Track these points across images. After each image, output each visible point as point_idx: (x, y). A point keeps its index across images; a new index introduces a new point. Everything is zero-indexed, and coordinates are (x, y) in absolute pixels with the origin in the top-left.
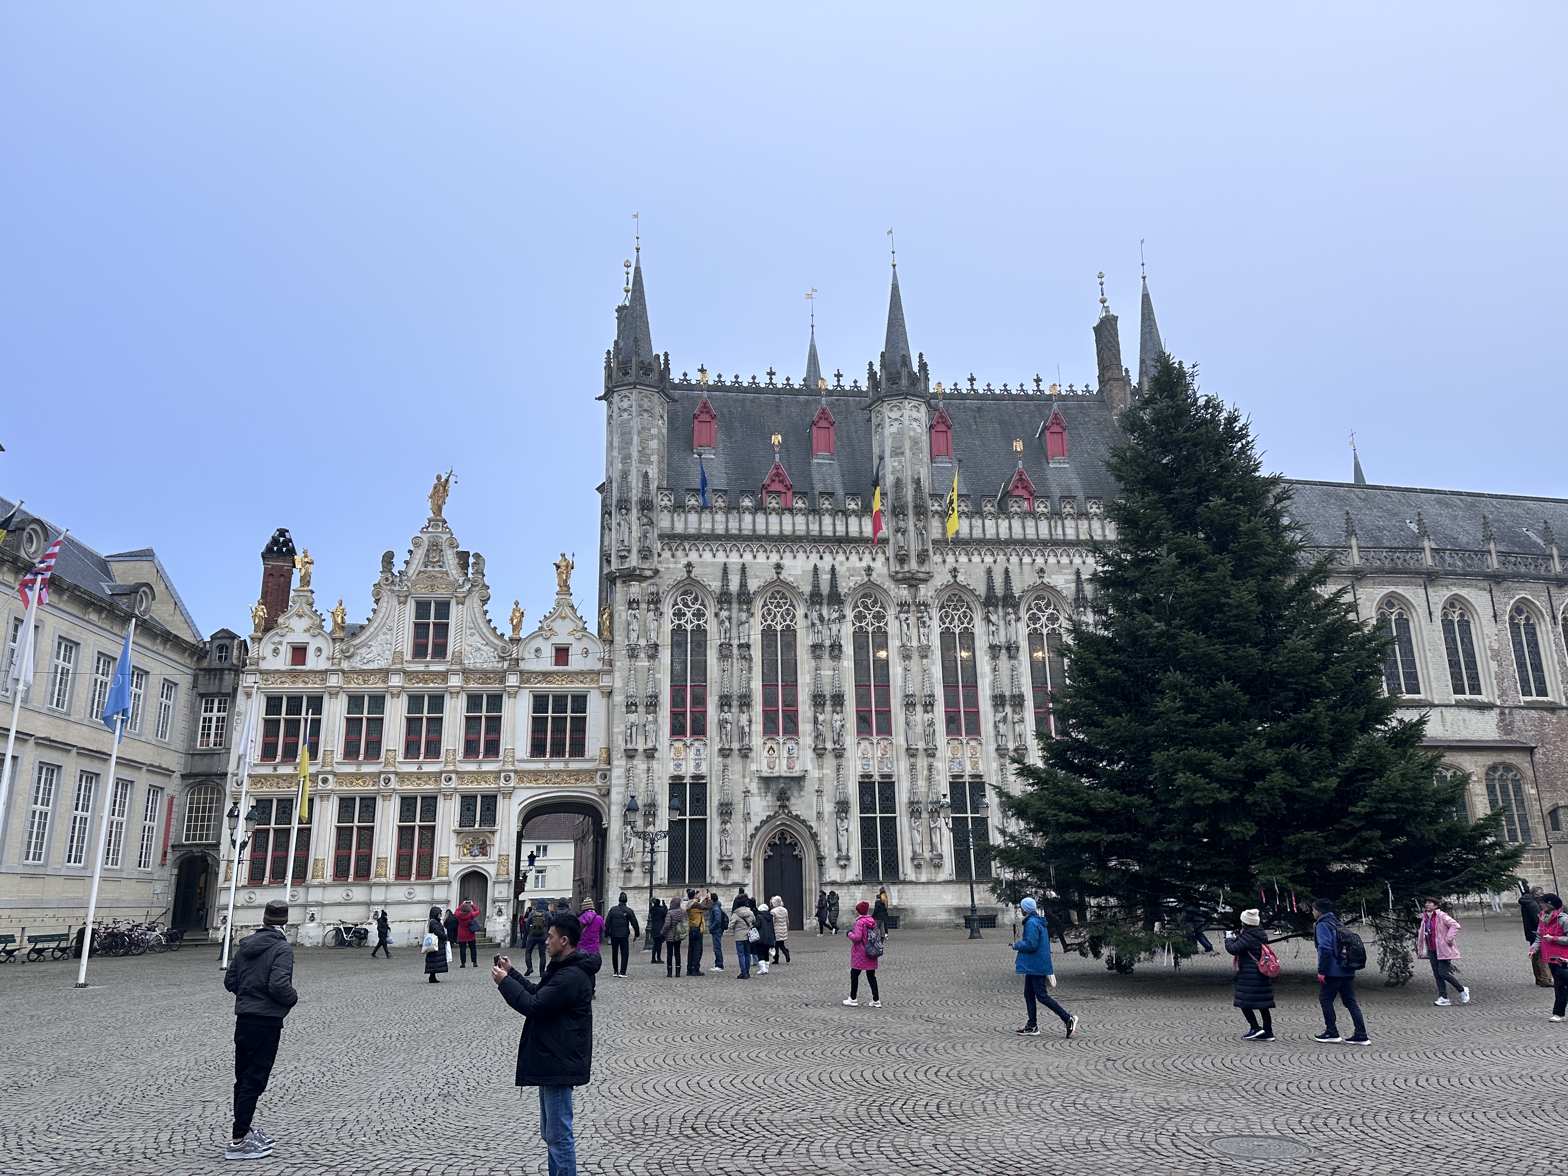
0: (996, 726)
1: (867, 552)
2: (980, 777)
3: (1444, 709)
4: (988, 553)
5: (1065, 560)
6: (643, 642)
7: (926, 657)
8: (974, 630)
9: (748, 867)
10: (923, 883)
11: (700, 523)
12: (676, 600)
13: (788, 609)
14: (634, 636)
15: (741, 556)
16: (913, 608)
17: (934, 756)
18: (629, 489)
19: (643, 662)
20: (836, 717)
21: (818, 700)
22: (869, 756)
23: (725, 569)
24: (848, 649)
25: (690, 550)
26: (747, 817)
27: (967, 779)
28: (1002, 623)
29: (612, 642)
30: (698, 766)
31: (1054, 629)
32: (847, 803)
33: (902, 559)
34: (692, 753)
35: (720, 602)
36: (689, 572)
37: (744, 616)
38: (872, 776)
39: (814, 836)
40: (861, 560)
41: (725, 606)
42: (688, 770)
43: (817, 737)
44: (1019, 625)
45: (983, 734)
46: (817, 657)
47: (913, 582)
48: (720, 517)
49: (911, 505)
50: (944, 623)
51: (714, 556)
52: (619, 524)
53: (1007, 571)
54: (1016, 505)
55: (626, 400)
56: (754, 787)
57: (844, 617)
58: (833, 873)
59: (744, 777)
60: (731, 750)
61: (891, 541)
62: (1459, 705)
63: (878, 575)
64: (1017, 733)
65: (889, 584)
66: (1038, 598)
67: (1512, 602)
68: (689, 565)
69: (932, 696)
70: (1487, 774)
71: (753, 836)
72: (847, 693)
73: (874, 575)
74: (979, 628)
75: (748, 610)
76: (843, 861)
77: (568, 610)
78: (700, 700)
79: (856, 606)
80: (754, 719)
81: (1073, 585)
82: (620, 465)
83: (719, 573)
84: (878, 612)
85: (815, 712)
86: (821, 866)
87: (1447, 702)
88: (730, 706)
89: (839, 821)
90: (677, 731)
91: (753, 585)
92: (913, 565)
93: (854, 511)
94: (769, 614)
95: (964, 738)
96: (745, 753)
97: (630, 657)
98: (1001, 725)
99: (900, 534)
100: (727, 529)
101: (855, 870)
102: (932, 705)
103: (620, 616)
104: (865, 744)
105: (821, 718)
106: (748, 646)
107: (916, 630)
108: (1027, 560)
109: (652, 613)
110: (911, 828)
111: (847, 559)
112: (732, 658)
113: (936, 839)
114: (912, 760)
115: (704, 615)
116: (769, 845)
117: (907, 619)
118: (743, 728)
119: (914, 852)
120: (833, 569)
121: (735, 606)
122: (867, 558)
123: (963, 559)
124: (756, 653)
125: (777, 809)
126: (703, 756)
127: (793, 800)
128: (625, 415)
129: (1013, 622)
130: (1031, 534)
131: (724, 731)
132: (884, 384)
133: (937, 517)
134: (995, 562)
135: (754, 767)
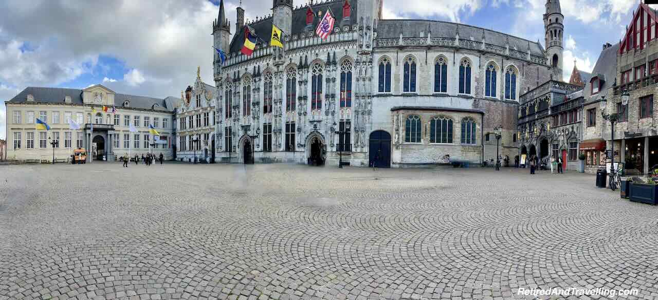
0: (298, 106)
1: (268, 59)
2: (294, 122)
3: (453, 98)
4: (301, 52)
5: (325, 50)
7: (282, 87)
8: (296, 78)
10: (277, 151)
16: (279, 73)
17: (281, 117)
21: (254, 104)
22: (266, 118)
26: (239, 136)
27: (290, 123)
31: (320, 74)
33: (275, 59)
38: (266, 123)
40: (266, 61)
44: (309, 73)
45: (296, 109)
47: (278, 65)
50: (288, 76)
53: (306, 56)
58: (256, 149)
61: (273, 54)
64: (305, 108)
65: (273, 67)
66: (316, 64)
67: (488, 62)
69: (283, 99)
70: (462, 120)
71: (240, 140)
72: (262, 101)
73: (269, 65)
81: (327, 58)
84: (270, 76)
86: (253, 147)
87: (455, 95)
95: (291, 111)
101: (261, 148)
104: (265, 115)
108: (313, 51)
110: (275, 137)
111: (263, 62)
114: (276, 118)
117: (276, 77)
119: (274, 143)
120: (259, 66)
122: (268, 61)
123: (294, 55)
125: (245, 133)
127: (248, 131)
129: (307, 73)
130: (315, 42)
133: (287, 43)
134: (303, 54)
135: (240, 123)
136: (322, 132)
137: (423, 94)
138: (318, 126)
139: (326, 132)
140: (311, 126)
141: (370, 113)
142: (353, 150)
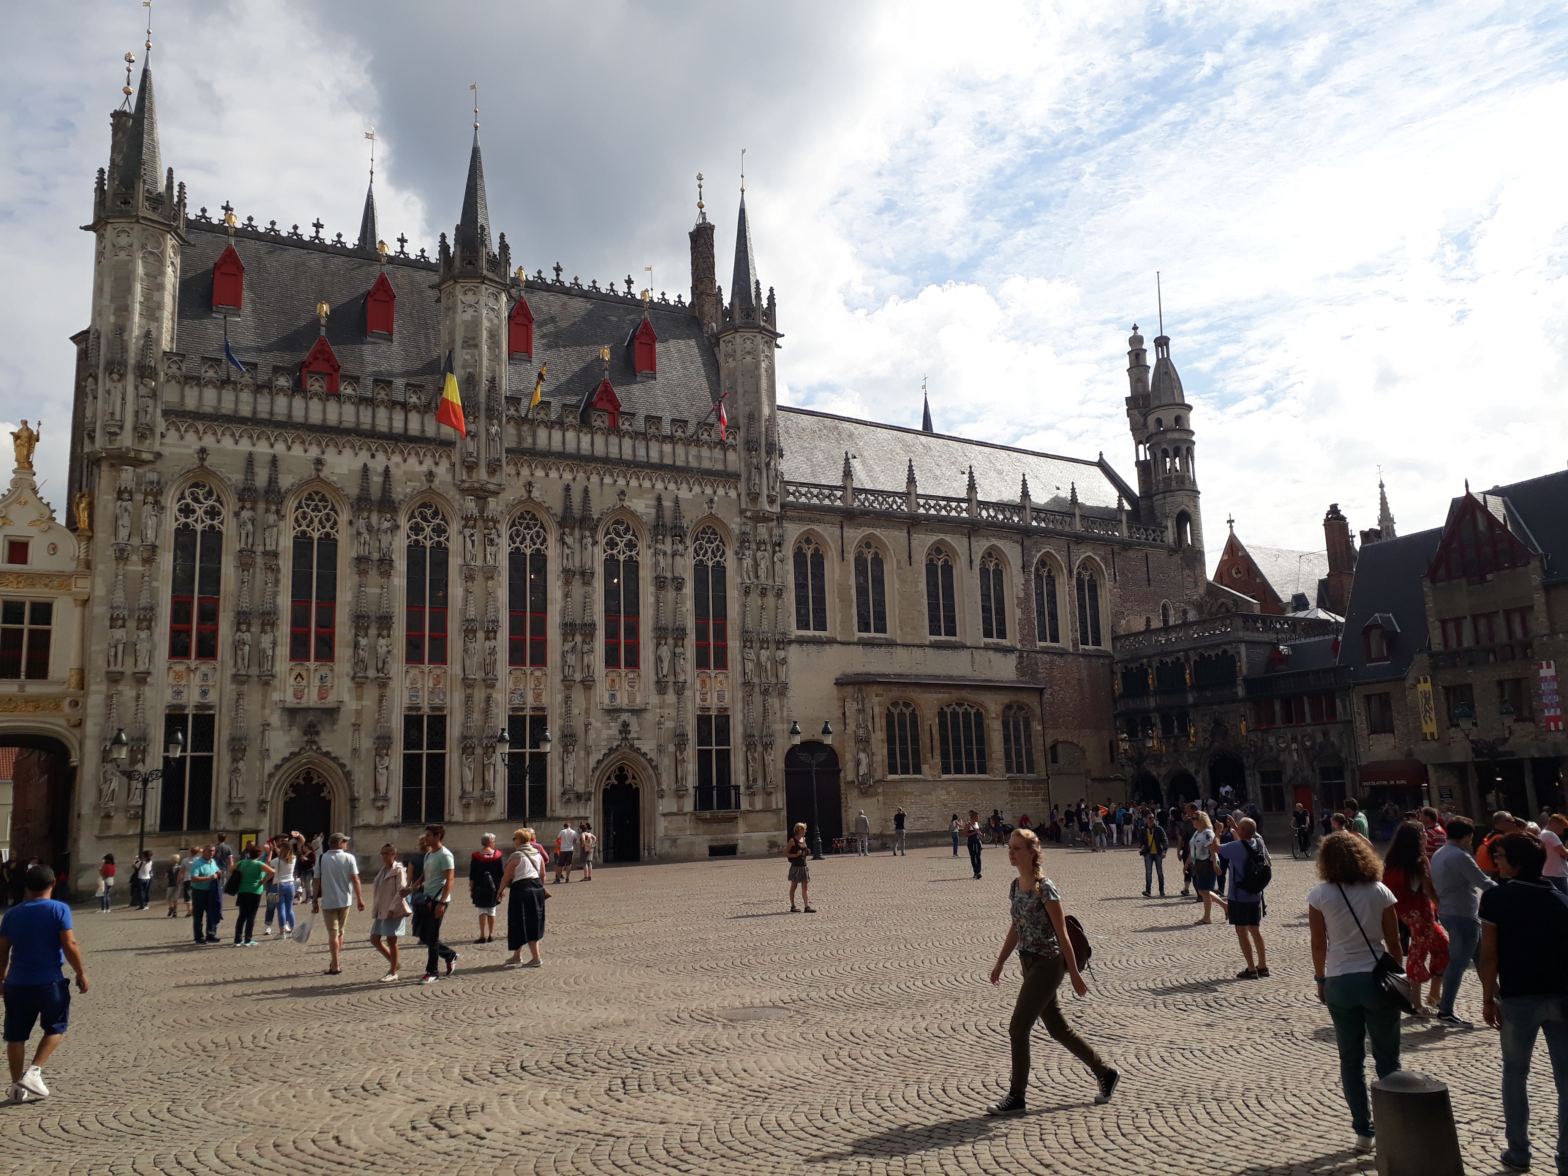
0: (563, 655)
1: (429, 455)
2: (543, 709)
3: (975, 652)
4: (567, 469)
5: (647, 484)
6: (136, 541)
7: (492, 578)
8: (546, 552)
9: (264, 811)
10: (471, 823)
11: (219, 401)
12: (182, 494)
13: (328, 514)
14: (123, 533)
15: (272, 446)
16: (480, 523)
17: (493, 686)
18: (124, 349)
19: (135, 566)
20: (382, 641)
21: (360, 621)
22: (419, 686)
23: (250, 460)
24: (401, 564)
25: (205, 432)
26: (265, 754)
27: (528, 712)
28: (577, 546)
29: (90, 538)
30: (204, 693)
31: (631, 556)
32: (389, 738)
33: (471, 467)
34: (196, 680)
35: (241, 499)
36: (202, 460)
37: (272, 518)
38: (419, 709)
39: (348, 775)
40: (421, 463)
41: (248, 505)
42: (191, 698)
43: (356, 664)
44: (596, 549)
45: (549, 664)
46: (362, 573)
47: (481, 495)
48: (246, 396)
49: (483, 407)
50: (514, 542)
51: (237, 442)
52: (109, 392)
53: (586, 490)
54: (599, 420)
55: (124, 235)
56: (275, 719)
57: (398, 527)
58: (368, 817)
59: (263, 707)
60: (249, 676)
61: (458, 445)
62: (987, 648)
63: (441, 483)
64: (585, 663)
65: (453, 494)
66: (617, 522)
67: (1039, 555)
68: (203, 451)
69: (496, 621)
70: (1004, 712)
71: (271, 775)
72: (396, 614)
73: (437, 482)
74: (552, 551)
75: (278, 512)
76: (380, 801)
77: (27, 494)
78: (210, 615)
79: (412, 516)
80: (279, 640)
81: (653, 511)
82: (112, 319)
83: (242, 464)
84: (439, 525)
85: (356, 635)
86: (353, 807)
87: (977, 645)
88: (249, 625)
89: (378, 759)
90: (178, 651)
91: (285, 481)
92: (482, 474)
93: (415, 407)
94: (304, 518)
95: (528, 669)
96: (267, 681)
97: (117, 559)
98: (569, 655)
99: (469, 438)
100: (255, 412)
101: (393, 812)
102: (495, 632)
103: (105, 508)
104: (414, 672)
105: (363, 642)
106: (275, 555)
107: (482, 548)
108: (608, 480)
109: (149, 507)
110: (461, 764)
111: (405, 461)
112: (254, 567)
113: (489, 777)
114: (469, 691)
115: (219, 514)
116: (292, 785)
117: (472, 535)
118: (264, 651)
119: (463, 790)
120: (387, 471)
121: (261, 506)
122: (428, 463)
123: (540, 473)
124: (286, 565)
125: (304, 744)
126: (210, 683)
127: (323, 735)
128: (123, 255)
129: (589, 546)
130: (614, 452)
131: (239, 653)
132: (457, 263)
133: (512, 423)
134: (574, 479)
135: (276, 696)
136: (647, 746)
137: (909, 641)
138: (634, 728)
139: (660, 749)
140: (610, 728)
141: (783, 690)
142: (744, 805)
